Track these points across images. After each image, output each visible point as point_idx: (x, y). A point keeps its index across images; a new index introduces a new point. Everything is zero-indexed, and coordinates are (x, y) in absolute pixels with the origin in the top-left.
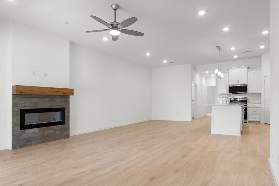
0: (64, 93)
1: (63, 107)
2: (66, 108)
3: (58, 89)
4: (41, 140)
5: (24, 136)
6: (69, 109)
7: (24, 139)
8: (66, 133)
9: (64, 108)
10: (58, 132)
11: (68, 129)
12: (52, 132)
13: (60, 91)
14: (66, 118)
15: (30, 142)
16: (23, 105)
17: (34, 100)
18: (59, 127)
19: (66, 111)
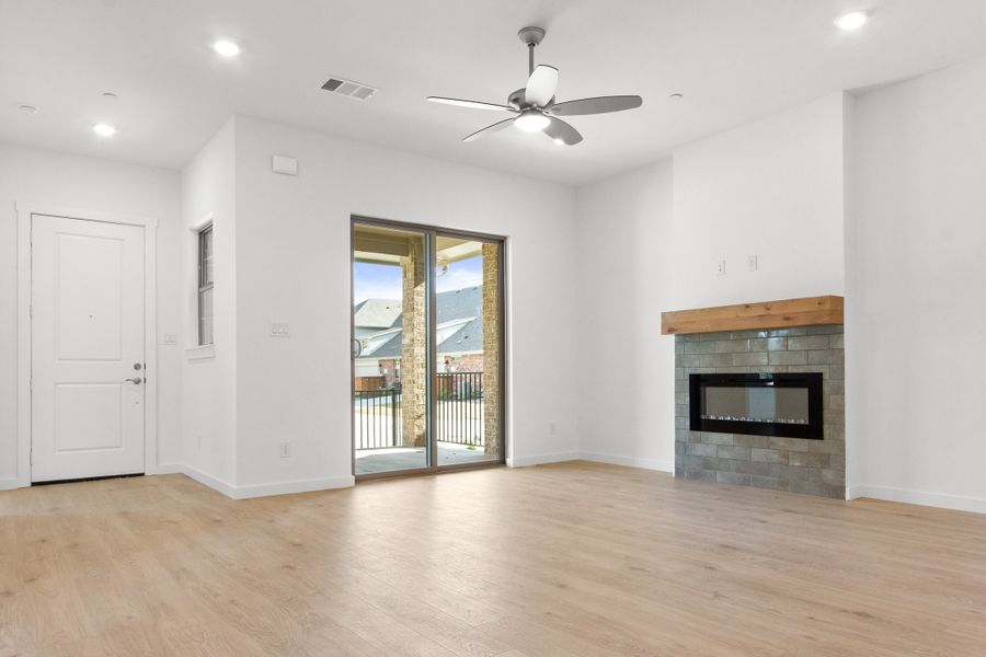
0: (787, 319)
1: (814, 369)
2: (826, 377)
3: (767, 306)
4: (739, 475)
5: (700, 450)
6: (843, 379)
7: (699, 457)
8: (828, 475)
9: (820, 376)
10: (798, 464)
11: (837, 461)
12: (775, 457)
13: (771, 312)
14: (827, 415)
15: (712, 471)
16: (696, 363)
17: (722, 347)
18: (802, 444)
19: (826, 389)
